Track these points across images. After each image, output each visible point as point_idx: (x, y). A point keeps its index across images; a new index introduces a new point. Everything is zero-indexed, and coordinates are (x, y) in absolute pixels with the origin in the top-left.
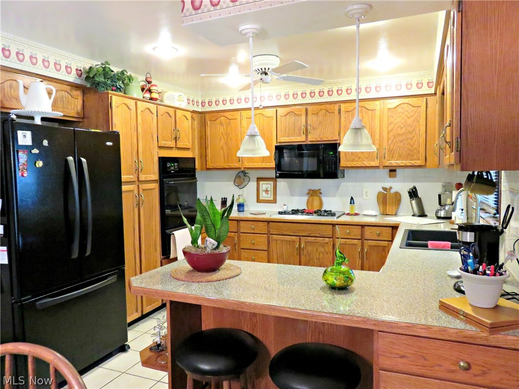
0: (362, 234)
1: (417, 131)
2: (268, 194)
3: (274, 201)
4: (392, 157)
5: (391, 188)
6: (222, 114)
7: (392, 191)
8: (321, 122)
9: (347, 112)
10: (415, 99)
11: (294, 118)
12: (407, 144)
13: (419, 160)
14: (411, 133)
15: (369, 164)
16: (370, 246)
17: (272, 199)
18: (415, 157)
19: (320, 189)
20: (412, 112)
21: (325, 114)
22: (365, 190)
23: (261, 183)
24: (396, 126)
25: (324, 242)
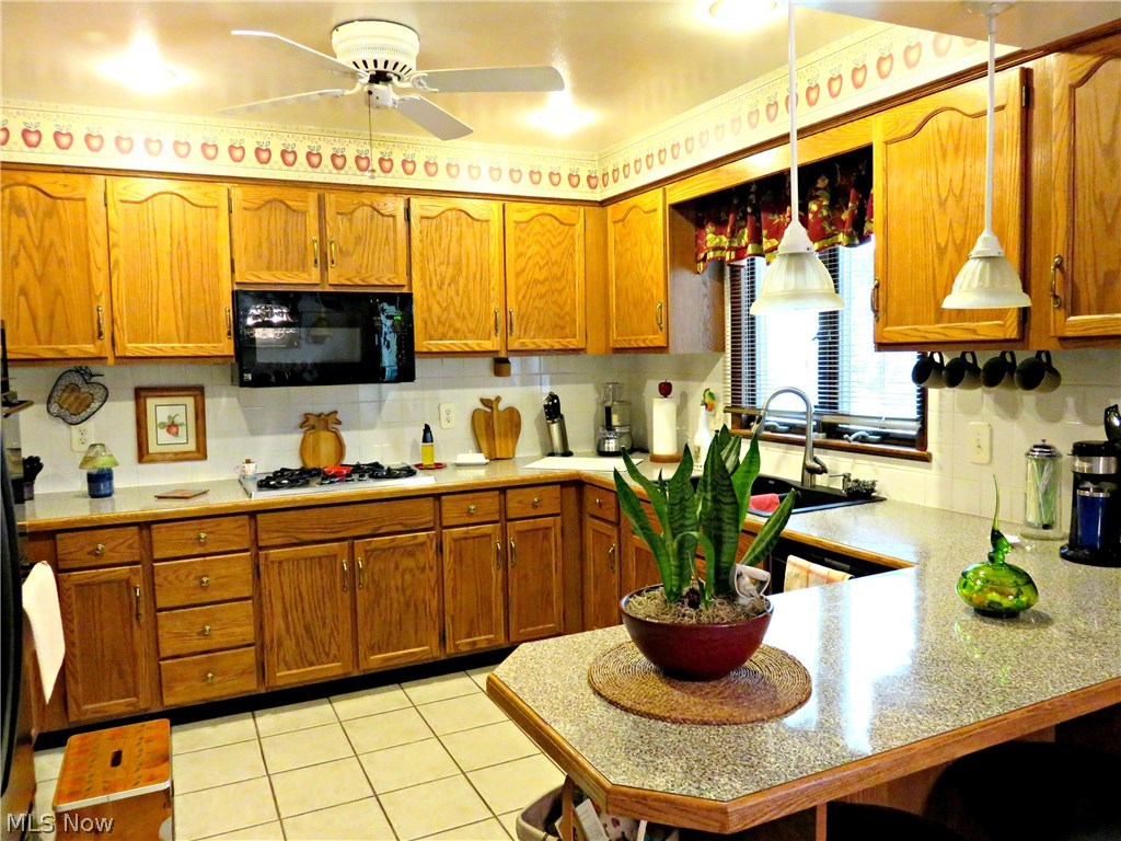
0: (504, 509)
1: (570, 277)
2: (176, 434)
3: (201, 453)
4: (525, 332)
5: (498, 399)
6: (20, 176)
7: (502, 406)
8: (360, 238)
9: (428, 218)
10: (565, 209)
11: (283, 217)
12: (553, 303)
13: (574, 336)
14: (559, 279)
15: (479, 345)
16: (519, 532)
17: (192, 446)
18: (567, 330)
19: (336, 412)
20: (560, 234)
21: (372, 216)
22: (443, 408)
23: (151, 403)
24: (531, 262)
25: (416, 542)
